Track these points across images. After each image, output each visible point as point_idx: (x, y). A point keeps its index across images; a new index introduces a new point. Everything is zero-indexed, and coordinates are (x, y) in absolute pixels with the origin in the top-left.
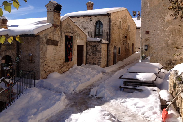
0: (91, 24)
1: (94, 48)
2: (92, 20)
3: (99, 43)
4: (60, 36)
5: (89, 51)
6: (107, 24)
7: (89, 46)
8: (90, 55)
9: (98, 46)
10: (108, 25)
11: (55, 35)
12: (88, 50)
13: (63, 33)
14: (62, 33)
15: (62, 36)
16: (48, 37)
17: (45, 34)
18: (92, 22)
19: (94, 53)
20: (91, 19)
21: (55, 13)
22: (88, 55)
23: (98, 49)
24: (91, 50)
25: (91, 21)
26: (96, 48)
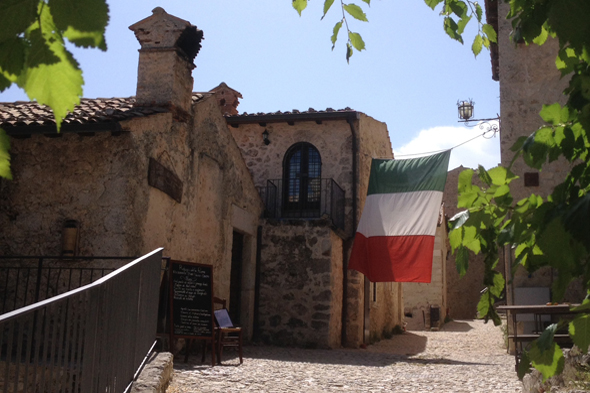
0: (264, 157)
1: (297, 251)
2: (271, 138)
3: (319, 228)
4: (187, 161)
5: (272, 265)
6: (339, 158)
7: (272, 244)
8: (274, 284)
9: (314, 241)
10: (343, 161)
11: (172, 153)
12: (268, 261)
13: (196, 154)
14: (192, 153)
15: (192, 163)
16: (155, 153)
17: (147, 135)
18: (269, 147)
19: (293, 275)
20: (266, 133)
21: (178, 60)
22: (268, 283)
23: (313, 256)
24: (280, 258)
25: (267, 142)
26: (307, 249)
